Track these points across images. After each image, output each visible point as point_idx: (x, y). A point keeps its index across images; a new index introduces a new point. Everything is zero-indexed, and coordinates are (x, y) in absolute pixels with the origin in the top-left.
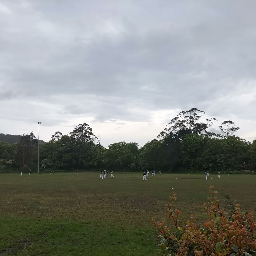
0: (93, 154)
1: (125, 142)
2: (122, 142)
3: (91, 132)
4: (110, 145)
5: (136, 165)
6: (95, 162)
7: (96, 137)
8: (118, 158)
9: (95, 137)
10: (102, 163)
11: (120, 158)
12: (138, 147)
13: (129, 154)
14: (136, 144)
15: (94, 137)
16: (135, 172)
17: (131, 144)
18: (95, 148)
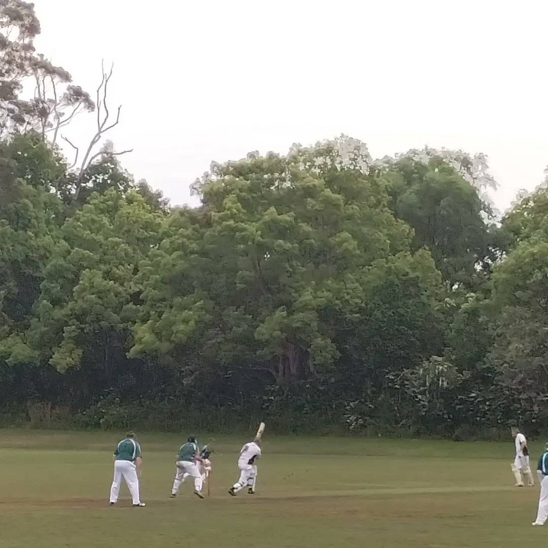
0: (44, 258)
1: (358, 149)
2: (328, 151)
3: (27, 41)
4: (214, 178)
5: (467, 374)
6: (56, 336)
7: (77, 95)
8: (289, 306)
9: (62, 88)
10: (130, 355)
11: (307, 296)
12: (485, 192)
13: (403, 262)
14: (466, 163)
15: (55, 89)
16: (457, 440)
17: (420, 167)
18: (67, 199)
